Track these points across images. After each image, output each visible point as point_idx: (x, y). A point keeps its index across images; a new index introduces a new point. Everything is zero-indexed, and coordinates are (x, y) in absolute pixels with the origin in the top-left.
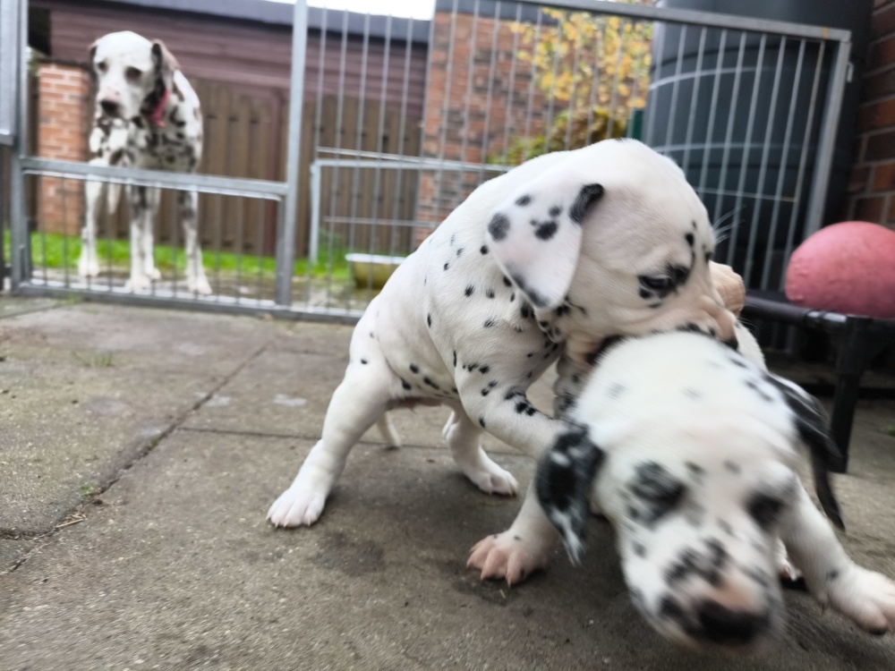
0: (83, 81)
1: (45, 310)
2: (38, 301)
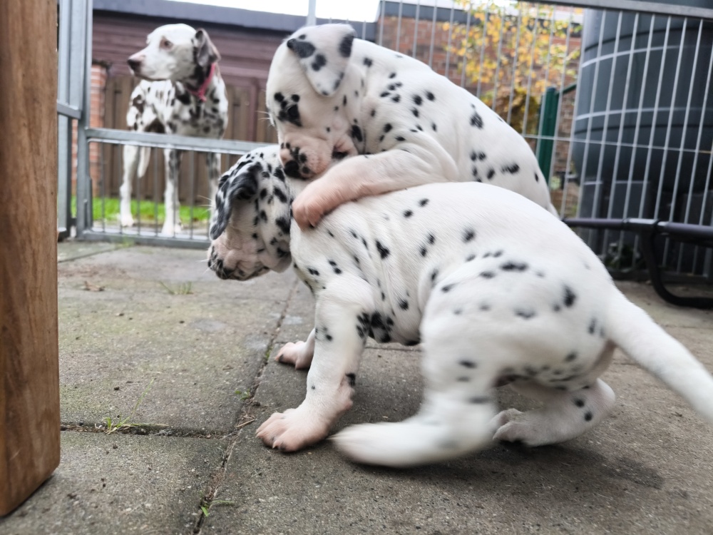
0: (102, 76)
1: (109, 251)
2: (101, 244)
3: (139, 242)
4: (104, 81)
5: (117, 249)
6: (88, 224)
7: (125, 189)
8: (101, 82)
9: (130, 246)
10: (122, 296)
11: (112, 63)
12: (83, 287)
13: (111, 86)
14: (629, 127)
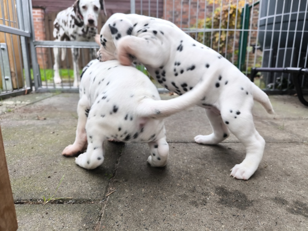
0: (42, 13)
1: (50, 97)
2: (46, 94)
3: (63, 92)
4: (43, 16)
5: (53, 96)
6: (40, 85)
7: (56, 66)
8: (42, 16)
9: (59, 94)
10: (54, 122)
11: (46, 7)
12: (37, 118)
13: (46, 18)
14: (286, 22)
